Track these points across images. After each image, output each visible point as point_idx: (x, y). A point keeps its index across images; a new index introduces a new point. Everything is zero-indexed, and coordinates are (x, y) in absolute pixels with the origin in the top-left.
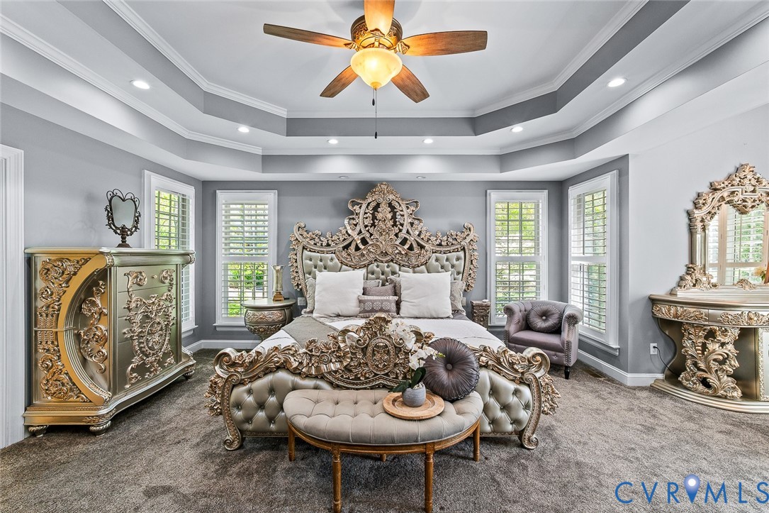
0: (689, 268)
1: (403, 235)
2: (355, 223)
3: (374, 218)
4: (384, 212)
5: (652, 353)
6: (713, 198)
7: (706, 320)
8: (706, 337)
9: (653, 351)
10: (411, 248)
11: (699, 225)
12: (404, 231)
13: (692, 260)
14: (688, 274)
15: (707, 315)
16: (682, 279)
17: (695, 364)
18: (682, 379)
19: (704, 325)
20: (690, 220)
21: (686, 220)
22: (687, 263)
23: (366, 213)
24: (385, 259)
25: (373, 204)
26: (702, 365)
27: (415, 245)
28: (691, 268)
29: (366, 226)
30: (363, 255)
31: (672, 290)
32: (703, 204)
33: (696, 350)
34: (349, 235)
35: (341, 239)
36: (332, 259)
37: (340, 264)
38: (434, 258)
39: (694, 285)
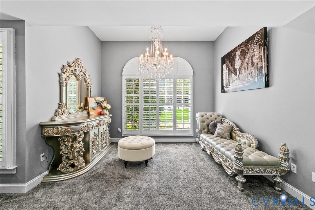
0: (60, 105)
5: (41, 160)
6: (70, 70)
7: (73, 132)
8: (73, 141)
9: (42, 159)
11: (64, 82)
13: (61, 100)
14: (59, 108)
15: (74, 129)
16: (57, 111)
17: (68, 158)
18: (60, 168)
19: (72, 135)
20: (60, 78)
21: (58, 78)
22: (59, 102)
26: (71, 157)
28: (61, 105)
31: (52, 118)
32: (66, 71)
33: (68, 150)
39: (62, 114)
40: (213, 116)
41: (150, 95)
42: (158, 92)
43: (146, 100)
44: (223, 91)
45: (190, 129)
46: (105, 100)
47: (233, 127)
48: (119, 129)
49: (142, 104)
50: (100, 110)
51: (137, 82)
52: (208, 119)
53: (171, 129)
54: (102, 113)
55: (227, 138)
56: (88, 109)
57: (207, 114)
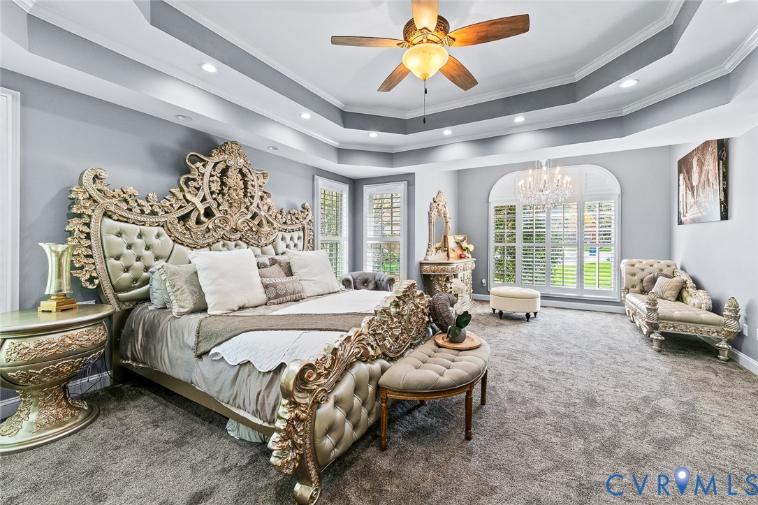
0: (429, 244)
1: (253, 208)
2: (198, 186)
3: (223, 184)
4: (234, 179)
6: (435, 207)
7: (445, 272)
8: (446, 281)
10: (260, 225)
11: (433, 220)
12: (255, 205)
13: (430, 240)
14: (429, 248)
19: (445, 275)
20: (429, 217)
23: (212, 176)
24: (233, 237)
25: (221, 166)
27: (264, 222)
29: (212, 193)
30: (208, 230)
31: (425, 257)
32: (433, 209)
34: (188, 201)
35: (176, 206)
36: (158, 236)
37: (172, 243)
38: (281, 236)
40: (655, 266)
41: (535, 230)
42: (549, 224)
43: (528, 237)
44: (680, 223)
45: (612, 289)
46: (465, 239)
47: (685, 282)
48: (484, 281)
49: (519, 245)
50: (460, 252)
51: (512, 210)
52: (643, 270)
53: (574, 286)
54: (463, 256)
55: (670, 299)
56: (448, 250)
57: (643, 262)
